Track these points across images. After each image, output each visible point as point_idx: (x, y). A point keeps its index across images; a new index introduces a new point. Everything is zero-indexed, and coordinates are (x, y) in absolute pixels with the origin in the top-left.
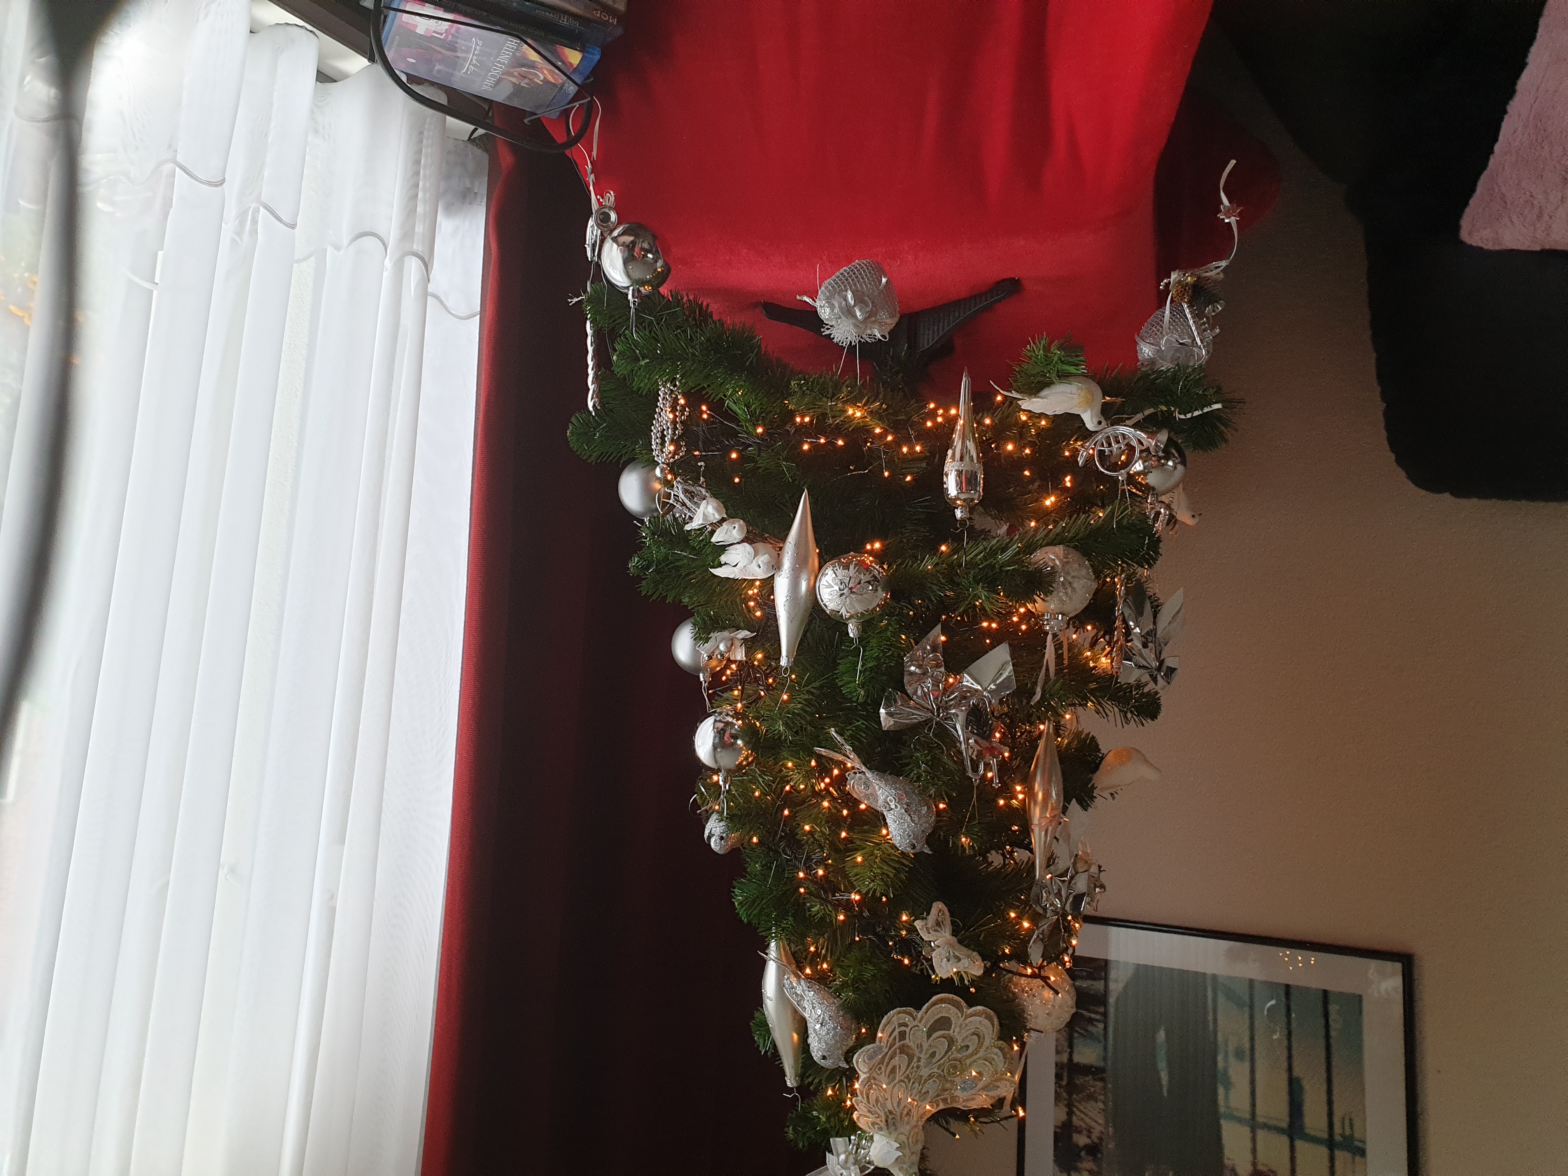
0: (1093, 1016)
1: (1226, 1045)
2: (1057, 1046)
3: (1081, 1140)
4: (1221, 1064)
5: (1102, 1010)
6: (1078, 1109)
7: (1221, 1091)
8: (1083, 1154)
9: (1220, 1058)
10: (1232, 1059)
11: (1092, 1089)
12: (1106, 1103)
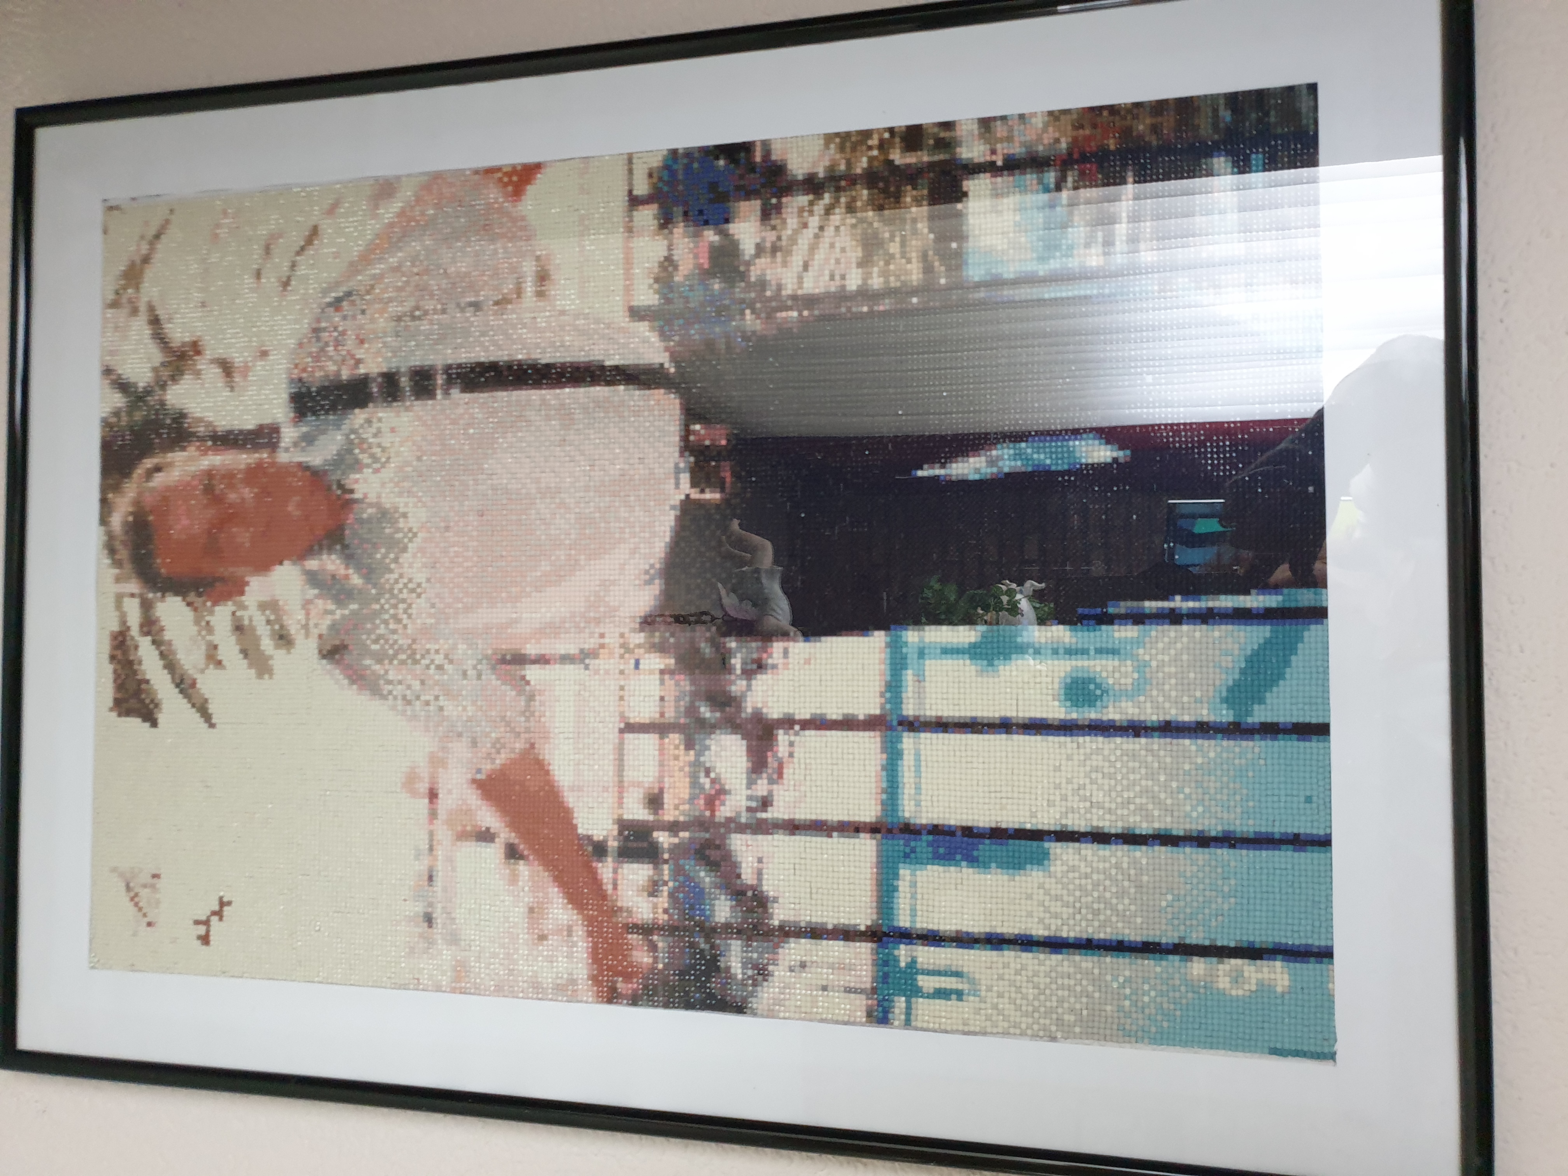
1: (1106, 653)
3: (747, 229)
6: (830, 209)
8: (712, 237)
11: (894, 248)
12: (864, 294)
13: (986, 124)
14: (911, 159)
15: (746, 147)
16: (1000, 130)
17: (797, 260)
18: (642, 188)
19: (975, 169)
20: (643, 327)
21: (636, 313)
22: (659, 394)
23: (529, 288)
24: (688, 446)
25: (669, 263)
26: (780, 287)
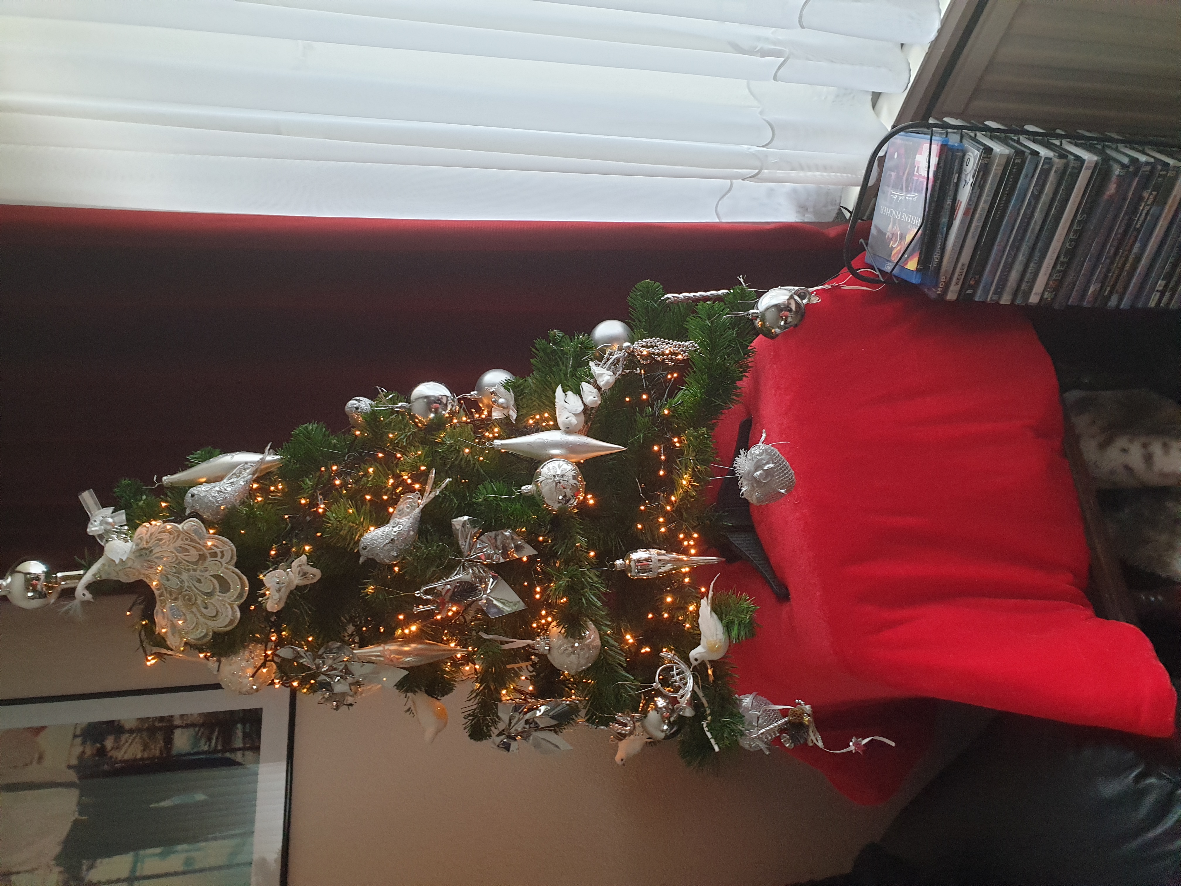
0: (214, 741)
1: (196, 850)
2: (187, 715)
3: (109, 743)
4: (180, 847)
5: (219, 748)
6: (135, 738)
7: (158, 850)
8: (98, 745)
9: (185, 846)
10: (184, 855)
11: (153, 747)
12: (142, 759)
13: (182, 716)
14: (160, 725)
15: (112, 722)
16: (185, 718)
17: (123, 751)
18: (78, 732)
19: (178, 727)
20: (71, 771)
21: (69, 767)
22: (73, 789)
23: (35, 762)
24: (79, 804)
25: (83, 752)
26: (116, 758)
